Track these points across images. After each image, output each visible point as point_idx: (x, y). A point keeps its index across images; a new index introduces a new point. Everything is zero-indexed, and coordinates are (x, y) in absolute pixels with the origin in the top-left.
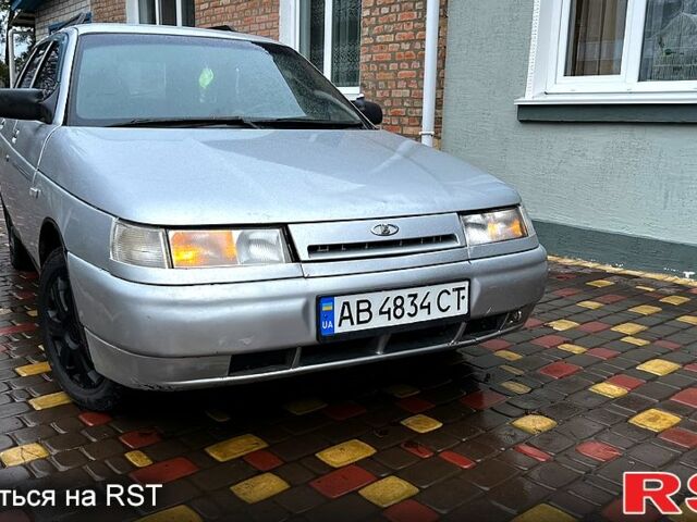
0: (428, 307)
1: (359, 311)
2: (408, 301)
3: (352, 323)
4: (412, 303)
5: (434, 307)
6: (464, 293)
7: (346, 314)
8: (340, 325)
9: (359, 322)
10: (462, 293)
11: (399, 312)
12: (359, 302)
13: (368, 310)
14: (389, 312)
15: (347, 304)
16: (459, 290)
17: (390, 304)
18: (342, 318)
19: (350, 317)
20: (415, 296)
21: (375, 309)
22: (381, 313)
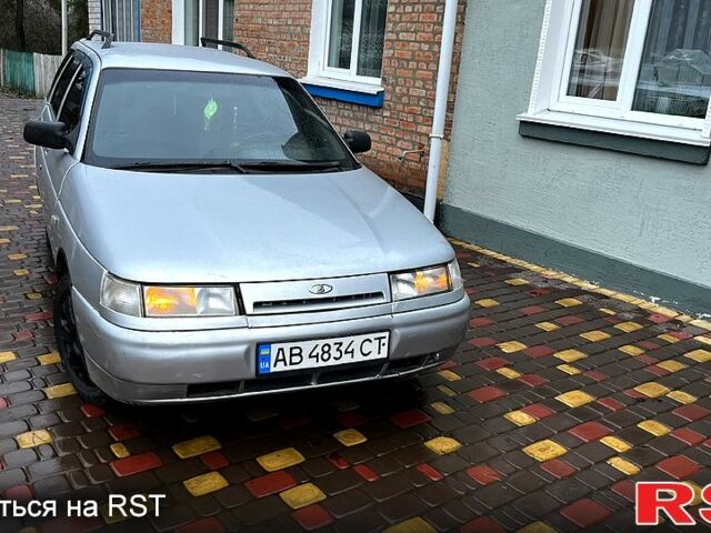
0: (352, 352)
1: (292, 355)
2: (334, 348)
3: (286, 364)
4: (338, 349)
5: (357, 353)
6: (385, 341)
7: (281, 357)
8: (275, 365)
9: (291, 364)
10: (383, 341)
11: (326, 356)
12: (291, 349)
13: (300, 354)
14: (317, 356)
15: (282, 349)
16: (380, 339)
17: (319, 350)
18: (277, 360)
19: (284, 360)
20: (341, 344)
21: (305, 354)
22: (310, 357)
